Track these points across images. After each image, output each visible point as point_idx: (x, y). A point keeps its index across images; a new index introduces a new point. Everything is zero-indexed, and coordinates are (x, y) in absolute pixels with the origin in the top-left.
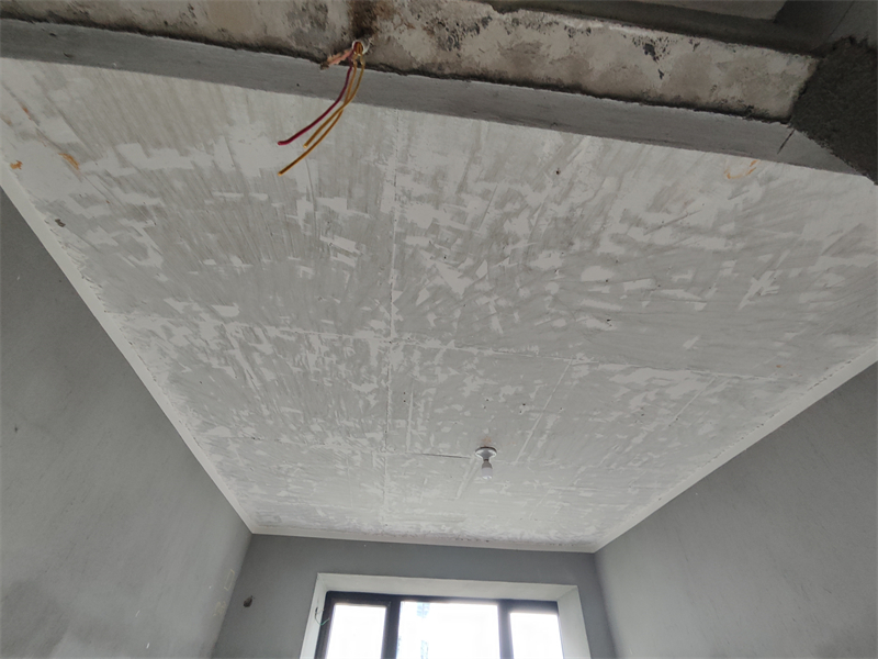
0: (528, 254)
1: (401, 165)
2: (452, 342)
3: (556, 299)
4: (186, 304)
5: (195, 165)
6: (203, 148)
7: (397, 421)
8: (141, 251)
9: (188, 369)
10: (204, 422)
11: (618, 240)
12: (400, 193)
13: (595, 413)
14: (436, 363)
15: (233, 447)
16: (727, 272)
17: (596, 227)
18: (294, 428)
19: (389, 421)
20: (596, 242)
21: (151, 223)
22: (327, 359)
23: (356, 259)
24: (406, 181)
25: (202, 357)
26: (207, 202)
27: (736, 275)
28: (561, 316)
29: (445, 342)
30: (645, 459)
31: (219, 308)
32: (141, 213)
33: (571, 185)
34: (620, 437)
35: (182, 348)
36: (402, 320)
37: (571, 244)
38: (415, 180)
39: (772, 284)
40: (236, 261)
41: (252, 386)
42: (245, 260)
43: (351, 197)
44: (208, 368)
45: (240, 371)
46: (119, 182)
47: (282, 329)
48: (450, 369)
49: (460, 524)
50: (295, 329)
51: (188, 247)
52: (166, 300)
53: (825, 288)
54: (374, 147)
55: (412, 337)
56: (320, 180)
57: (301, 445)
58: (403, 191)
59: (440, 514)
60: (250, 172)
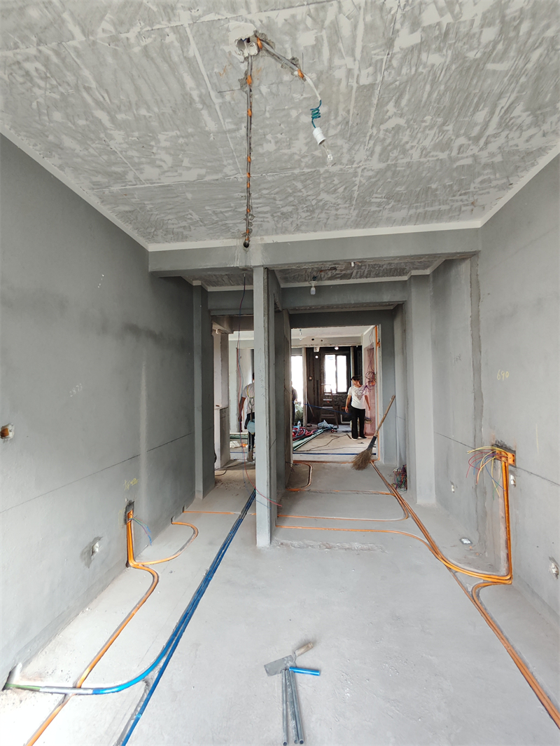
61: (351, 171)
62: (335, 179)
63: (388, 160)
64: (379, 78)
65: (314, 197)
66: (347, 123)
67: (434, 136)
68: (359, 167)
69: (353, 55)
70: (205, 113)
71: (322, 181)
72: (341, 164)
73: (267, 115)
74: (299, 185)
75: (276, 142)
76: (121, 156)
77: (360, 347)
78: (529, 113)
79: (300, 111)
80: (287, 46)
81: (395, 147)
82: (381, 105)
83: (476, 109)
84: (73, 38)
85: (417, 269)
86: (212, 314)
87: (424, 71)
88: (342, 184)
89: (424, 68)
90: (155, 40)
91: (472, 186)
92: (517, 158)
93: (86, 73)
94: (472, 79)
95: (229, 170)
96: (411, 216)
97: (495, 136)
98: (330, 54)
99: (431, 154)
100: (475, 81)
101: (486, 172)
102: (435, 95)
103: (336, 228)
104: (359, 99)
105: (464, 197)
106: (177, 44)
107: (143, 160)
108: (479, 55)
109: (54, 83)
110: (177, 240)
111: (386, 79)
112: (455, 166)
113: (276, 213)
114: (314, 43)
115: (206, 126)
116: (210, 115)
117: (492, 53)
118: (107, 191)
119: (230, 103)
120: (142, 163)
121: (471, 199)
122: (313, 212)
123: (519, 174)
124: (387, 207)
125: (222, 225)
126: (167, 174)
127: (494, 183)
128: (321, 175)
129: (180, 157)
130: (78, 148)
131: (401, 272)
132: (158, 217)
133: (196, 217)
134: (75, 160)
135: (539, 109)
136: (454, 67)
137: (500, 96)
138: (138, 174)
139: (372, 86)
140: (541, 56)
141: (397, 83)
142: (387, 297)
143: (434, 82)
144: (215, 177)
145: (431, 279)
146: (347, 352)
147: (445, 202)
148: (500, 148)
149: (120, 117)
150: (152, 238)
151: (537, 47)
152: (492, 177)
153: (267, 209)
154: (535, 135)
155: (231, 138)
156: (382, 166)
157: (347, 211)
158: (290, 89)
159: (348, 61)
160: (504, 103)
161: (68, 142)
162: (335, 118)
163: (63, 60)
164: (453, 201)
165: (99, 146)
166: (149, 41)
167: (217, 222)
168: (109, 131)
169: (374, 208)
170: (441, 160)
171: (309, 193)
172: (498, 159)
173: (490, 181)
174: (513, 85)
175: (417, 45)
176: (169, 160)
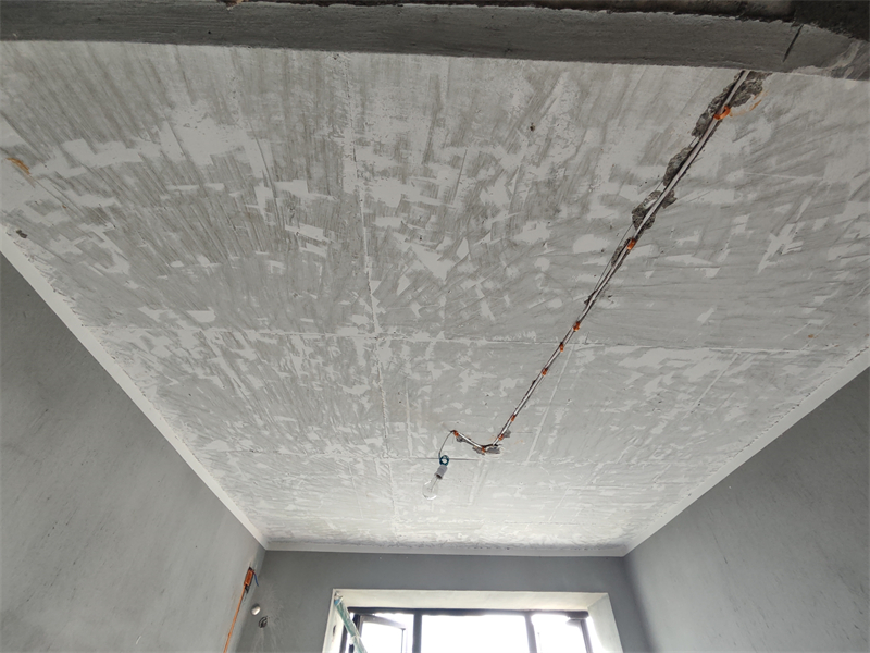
0: (511, 227)
1: (358, 136)
2: (442, 333)
3: (548, 277)
4: (162, 311)
5: (143, 157)
6: (148, 138)
7: (396, 424)
8: (105, 257)
9: (175, 382)
10: (200, 437)
11: (610, 202)
12: (363, 169)
13: (607, 403)
14: (427, 357)
15: (233, 461)
16: (739, 230)
17: (583, 189)
18: (291, 438)
19: (387, 424)
20: (585, 207)
21: (110, 226)
22: (311, 360)
23: (326, 248)
24: (365, 154)
25: (186, 367)
26: (164, 198)
27: (751, 232)
28: (556, 296)
29: (434, 333)
30: (669, 451)
31: (193, 313)
32: (98, 216)
33: (549, 141)
34: (638, 428)
35: (164, 359)
36: (384, 313)
37: (558, 211)
38: (376, 151)
39: (795, 240)
40: (203, 261)
41: (241, 396)
42: (213, 259)
43: (310, 178)
44: (195, 379)
45: (227, 381)
46: (71, 183)
47: (262, 331)
48: (443, 363)
49: (477, 532)
50: (275, 331)
51: (152, 249)
52: (141, 309)
53: (857, 240)
54: (326, 119)
55: (398, 330)
56: (275, 162)
57: (301, 455)
58: (365, 166)
59: (454, 521)
60: (202, 161)
68: (381, 335)
69: (413, 438)
70: (557, 421)
73: (496, 414)
75: (498, 387)
79: (461, 412)
82: (378, 407)
104: (402, 413)
111: (382, 424)
115: (566, 412)
139: (392, 421)
141: (369, 420)
159: (417, 436)
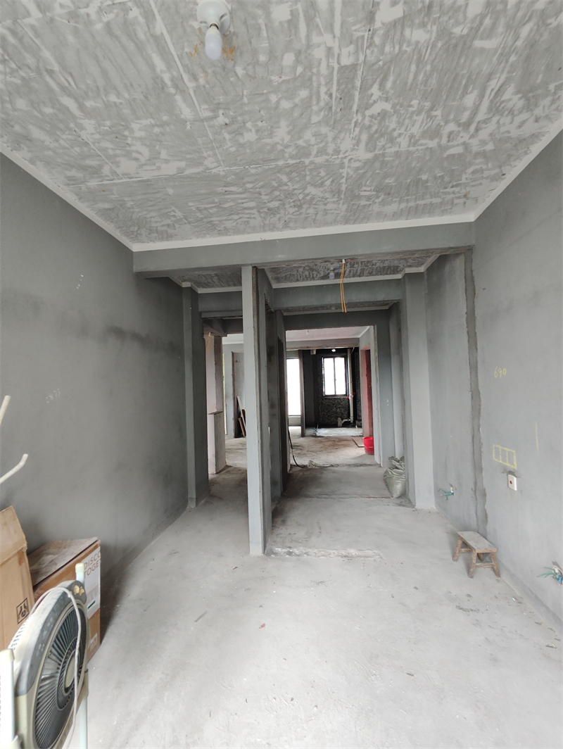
14: (316, 147)
36: (341, 169)
48: (304, 145)
55: (334, 161)
61: (337, 162)
62: (321, 170)
63: (375, 149)
64: (361, 58)
65: (301, 191)
66: (331, 108)
67: (423, 122)
68: (345, 157)
69: (332, 31)
70: (178, 98)
71: (308, 173)
72: (327, 154)
73: (245, 100)
74: (285, 178)
75: (257, 131)
76: (94, 148)
77: (357, 349)
78: (520, 95)
79: (280, 96)
80: (261, 21)
81: (382, 135)
82: (365, 88)
83: (465, 92)
84: (28, 14)
85: (410, 266)
86: (203, 317)
87: (409, 49)
88: (329, 176)
89: (408, 45)
90: (117, 15)
91: (464, 176)
92: (509, 145)
93: (47, 54)
94: (459, 58)
95: (209, 162)
96: (402, 210)
97: (486, 121)
98: (308, 31)
99: (420, 142)
100: (462, 61)
101: (477, 161)
102: (421, 77)
103: (326, 224)
104: (341, 81)
105: (456, 189)
106: (141, 20)
107: (118, 152)
108: (465, 32)
109: (14, 66)
110: (162, 239)
111: (368, 58)
112: (445, 156)
113: (262, 208)
114: (289, 17)
115: (182, 113)
116: (185, 101)
117: (479, 28)
118: (83, 187)
119: (204, 87)
120: (117, 156)
121: (464, 191)
122: (300, 207)
123: (512, 163)
124: (377, 201)
125: (208, 222)
126: (145, 167)
127: (486, 174)
128: (306, 166)
129: (157, 148)
130: (48, 140)
131: (395, 270)
132: (140, 214)
133: (179, 214)
134: (46, 153)
135: (531, 91)
136: (440, 44)
137: (490, 77)
138: (114, 168)
139: (354, 67)
140: (531, 31)
141: (381, 63)
142: (381, 296)
143: (420, 62)
144: (195, 170)
145: (426, 277)
146: (344, 354)
147: (436, 195)
148: (491, 135)
149: (89, 104)
150: (136, 237)
151: (527, 22)
152: (484, 167)
153: (252, 204)
154: (527, 120)
155: (209, 127)
156: (370, 155)
157: (335, 206)
158: (268, 70)
159: (327, 38)
160: (494, 84)
161: (36, 133)
162: (318, 103)
163: (21, 40)
164: (445, 193)
165: (70, 137)
166: (111, 16)
167: (202, 219)
168: (79, 121)
169: (363, 202)
170: (431, 148)
171: (296, 187)
172: (490, 147)
173: (482, 171)
174: (502, 65)
175: (399, 19)
176: (146, 152)
